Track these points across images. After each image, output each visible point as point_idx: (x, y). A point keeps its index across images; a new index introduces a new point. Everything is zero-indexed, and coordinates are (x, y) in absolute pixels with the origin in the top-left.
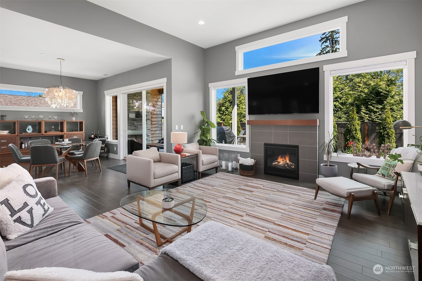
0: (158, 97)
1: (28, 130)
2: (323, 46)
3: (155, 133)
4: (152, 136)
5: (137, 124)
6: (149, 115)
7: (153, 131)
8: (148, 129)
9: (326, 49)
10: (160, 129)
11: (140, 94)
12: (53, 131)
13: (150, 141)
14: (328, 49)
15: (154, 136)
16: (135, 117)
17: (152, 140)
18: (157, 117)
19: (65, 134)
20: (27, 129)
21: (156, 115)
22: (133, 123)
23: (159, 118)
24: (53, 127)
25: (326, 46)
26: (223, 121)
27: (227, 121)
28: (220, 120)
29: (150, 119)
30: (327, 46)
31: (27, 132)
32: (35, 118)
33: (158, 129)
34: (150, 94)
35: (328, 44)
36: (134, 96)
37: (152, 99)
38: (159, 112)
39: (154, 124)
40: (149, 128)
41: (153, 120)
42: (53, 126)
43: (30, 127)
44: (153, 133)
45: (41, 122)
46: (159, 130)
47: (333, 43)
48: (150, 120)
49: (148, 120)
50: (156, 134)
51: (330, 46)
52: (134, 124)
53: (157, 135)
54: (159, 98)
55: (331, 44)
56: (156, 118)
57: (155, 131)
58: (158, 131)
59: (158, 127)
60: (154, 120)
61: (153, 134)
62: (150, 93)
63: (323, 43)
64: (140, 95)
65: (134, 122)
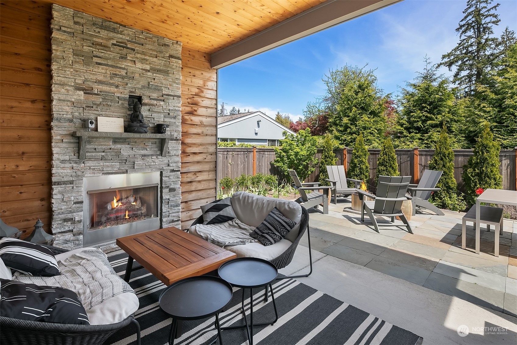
0: (207, 75)
2: (463, 37)
3: (198, 179)
4: (187, 188)
5: (131, 153)
6: (177, 126)
7: (189, 175)
8: (172, 168)
9: (469, 40)
10: (212, 166)
11: (143, 57)
13: (177, 206)
14: (473, 40)
15: (193, 188)
16: (121, 130)
17: (186, 202)
18: (203, 132)
21: (199, 126)
22: (114, 149)
23: (207, 137)
25: (467, 36)
26: (346, 146)
27: (360, 145)
28: (340, 144)
29: (180, 137)
30: (470, 37)
33: (207, 167)
34: (180, 62)
35: (470, 33)
36: (122, 58)
37: (189, 79)
38: (209, 119)
39: (194, 153)
40: (174, 165)
41: (188, 140)
44: (189, 180)
46: (209, 171)
47: (480, 31)
48: (178, 140)
49: (172, 140)
50: (199, 182)
51: (474, 36)
52: (118, 153)
53: (200, 186)
54: (209, 80)
55: (476, 33)
56: (199, 134)
57: (195, 173)
58: (205, 173)
59: (206, 160)
60: (194, 142)
61: (191, 182)
62: (178, 58)
63: (463, 32)
64: (144, 59)
65: (119, 146)
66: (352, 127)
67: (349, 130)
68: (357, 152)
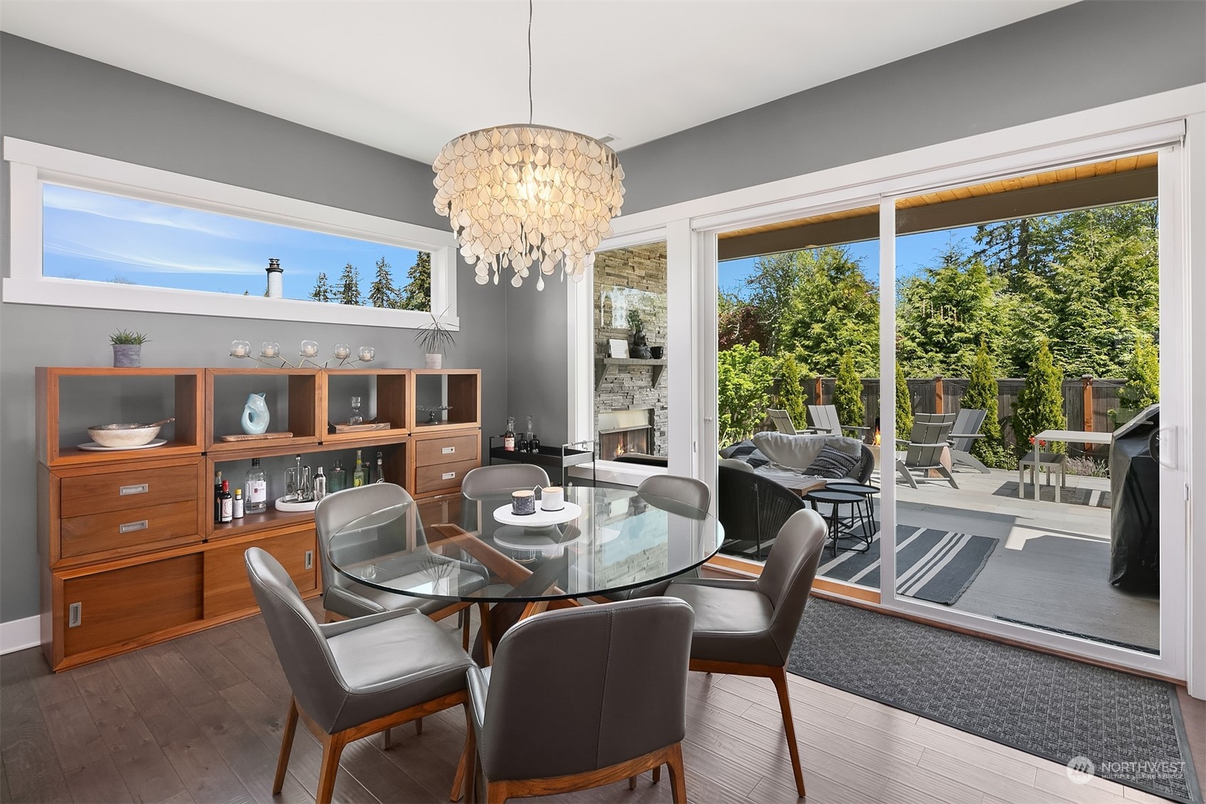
1: (251, 418)
5: (631, 384)
8: (662, 404)
12: (356, 423)
16: (627, 355)
19: (410, 435)
20: (247, 412)
22: (619, 379)
24: (357, 402)
28: (809, 370)
31: (244, 432)
32: (276, 355)
42: (357, 396)
43: (258, 404)
45: (314, 376)
52: (622, 385)
65: (623, 375)
66: (829, 340)
67: (823, 346)
68: (845, 384)
